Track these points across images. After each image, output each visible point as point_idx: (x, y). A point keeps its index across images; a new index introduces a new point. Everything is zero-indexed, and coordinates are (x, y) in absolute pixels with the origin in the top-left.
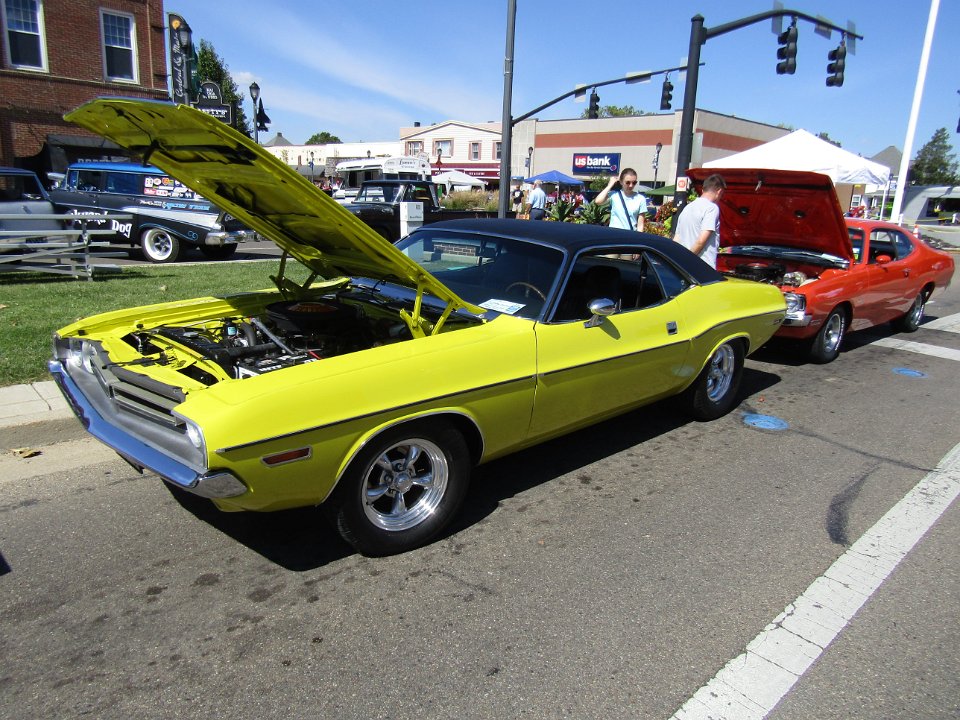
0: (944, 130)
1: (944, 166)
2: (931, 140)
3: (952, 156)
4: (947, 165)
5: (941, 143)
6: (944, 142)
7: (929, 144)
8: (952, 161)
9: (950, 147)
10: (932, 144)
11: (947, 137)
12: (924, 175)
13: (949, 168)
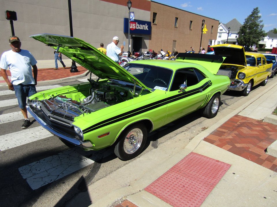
0: (257, 8)
1: (257, 26)
2: (251, 14)
3: (261, 21)
4: (258, 25)
5: (256, 15)
6: (257, 14)
7: (250, 16)
8: (261, 24)
9: (260, 17)
10: (251, 16)
11: (259, 12)
12: (248, 31)
13: (259, 27)
